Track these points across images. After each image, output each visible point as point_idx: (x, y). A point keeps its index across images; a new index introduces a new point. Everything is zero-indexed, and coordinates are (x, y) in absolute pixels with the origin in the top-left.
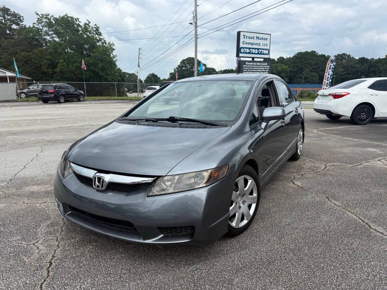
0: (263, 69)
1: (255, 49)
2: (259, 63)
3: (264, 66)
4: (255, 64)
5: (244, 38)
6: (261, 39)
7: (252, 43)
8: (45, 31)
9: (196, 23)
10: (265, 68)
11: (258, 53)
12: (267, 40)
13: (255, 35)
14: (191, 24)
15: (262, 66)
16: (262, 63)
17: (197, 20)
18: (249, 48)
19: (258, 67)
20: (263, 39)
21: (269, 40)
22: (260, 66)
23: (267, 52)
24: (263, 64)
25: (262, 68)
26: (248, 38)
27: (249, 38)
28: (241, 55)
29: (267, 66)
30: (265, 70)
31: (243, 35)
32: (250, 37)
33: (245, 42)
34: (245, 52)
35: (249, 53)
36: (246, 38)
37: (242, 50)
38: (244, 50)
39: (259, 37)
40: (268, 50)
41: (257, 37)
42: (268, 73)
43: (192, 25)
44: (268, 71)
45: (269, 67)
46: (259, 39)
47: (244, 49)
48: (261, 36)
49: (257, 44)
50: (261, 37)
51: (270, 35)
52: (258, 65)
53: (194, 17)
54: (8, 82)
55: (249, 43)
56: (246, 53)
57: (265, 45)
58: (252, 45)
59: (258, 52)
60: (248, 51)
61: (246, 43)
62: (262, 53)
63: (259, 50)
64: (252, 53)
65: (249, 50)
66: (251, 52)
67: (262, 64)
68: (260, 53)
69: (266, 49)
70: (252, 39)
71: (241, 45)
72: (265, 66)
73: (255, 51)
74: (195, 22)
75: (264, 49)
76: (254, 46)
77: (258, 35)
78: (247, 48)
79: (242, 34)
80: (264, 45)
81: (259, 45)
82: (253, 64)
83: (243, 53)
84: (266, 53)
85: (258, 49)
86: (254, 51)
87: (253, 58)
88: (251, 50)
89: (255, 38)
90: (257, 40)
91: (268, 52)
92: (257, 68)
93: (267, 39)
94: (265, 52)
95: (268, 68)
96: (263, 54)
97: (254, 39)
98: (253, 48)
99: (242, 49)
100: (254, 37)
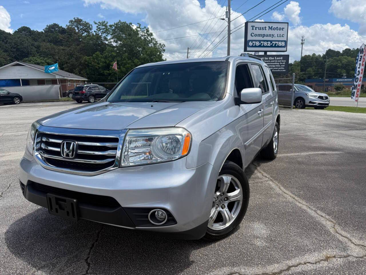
0: (277, 65)
1: (267, 41)
2: (272, 57)
3: (279, 61)
4: (267, 59)
5: (253, 29)
6: (275, 29)
7: (263, 35)
8: (104, 37)
9: (229, 19)
10: (279, 62)
11: (271, 46)
12: (283, 30)
13: (267, 25)
14: (223, 19)
15: (276, 61)
16: (276, 57)
17: (230, 14)
18: (260, 41)
19: (271, 62)
20: (278, 29)
21: (285, 30)
22: (274, 61)
23: (283, 44)
24: (278, 58)
25: (276, 63)
26: (257, 29)
27: (259, 29)
28: (248, 49)
29: (282, 61)
30: (280, 65)
31: (252, 26)
32: (261, 28)
33: (254, 34)
34: (254, 45)
35: (260, 46)
36: (256, 29)
37: (250, 44)
38: (253, 44)
39: (272, 27)
40: (285, 41)
41: (269, 27)
42: (283, 68)
43: (225, 20)
44: (284, 66)
45: (285, 61)
46: (272, 30)
47: (253, 42)
48: (274, 26)
49: (270, 35)
50: (276, 27)
51: (287, 24)
52: (271, 60)
53: (226, 12)
54: (57, 83)
55: (259, 35)
56: (256, 46)
57: (281, 36)
58: (263, 37)
59: (271, 44)
60: (258, 44)
61: (256, 35)
62: (277, 45)
63: (273, 42)
64: (264, 46)
65: (260, 43)
66: (262, 45)
67: (275, 59)
68: (274, 45)
69: (282, 41)
70: (263, 29)
71: (249, 38)
72: (281, 61)
73: (268, 44)
74: (228, 17)
75: (279, 41)
76: (265, 38)
77: (271, 25)
78: (256, 41)
79: (250, 25)
80: (279, 35)
81: (273, 36)
82: (264, 59)
83: (252, 46)
84: (281, 46)
85: (271, 41)
86: (265, 44)
87: (266, 52)
88: (261, 42)
89: (267, 28)
90: (270, 31)
91: (285, 44)
92: (270, 64)
93: (283, 28)
94: (280, 44)
95: (284, 63)
96: (278, 47)
97: (265, 30)
98: (264, 41)
99: (251, 42)
100: (265, 27)
